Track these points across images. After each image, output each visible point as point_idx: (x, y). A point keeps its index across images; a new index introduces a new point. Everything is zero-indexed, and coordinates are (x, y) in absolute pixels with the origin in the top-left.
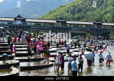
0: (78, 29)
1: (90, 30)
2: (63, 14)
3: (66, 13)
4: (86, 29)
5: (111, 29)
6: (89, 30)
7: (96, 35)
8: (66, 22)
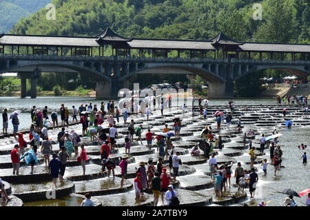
0: (165, 64)
1: (204, 66)
2: (104, 6)
3: (115, 4)
4: (190, 65)
5: (267, 64)
6: (200, 66)
7: (222, 82)
8: (128, 43)
